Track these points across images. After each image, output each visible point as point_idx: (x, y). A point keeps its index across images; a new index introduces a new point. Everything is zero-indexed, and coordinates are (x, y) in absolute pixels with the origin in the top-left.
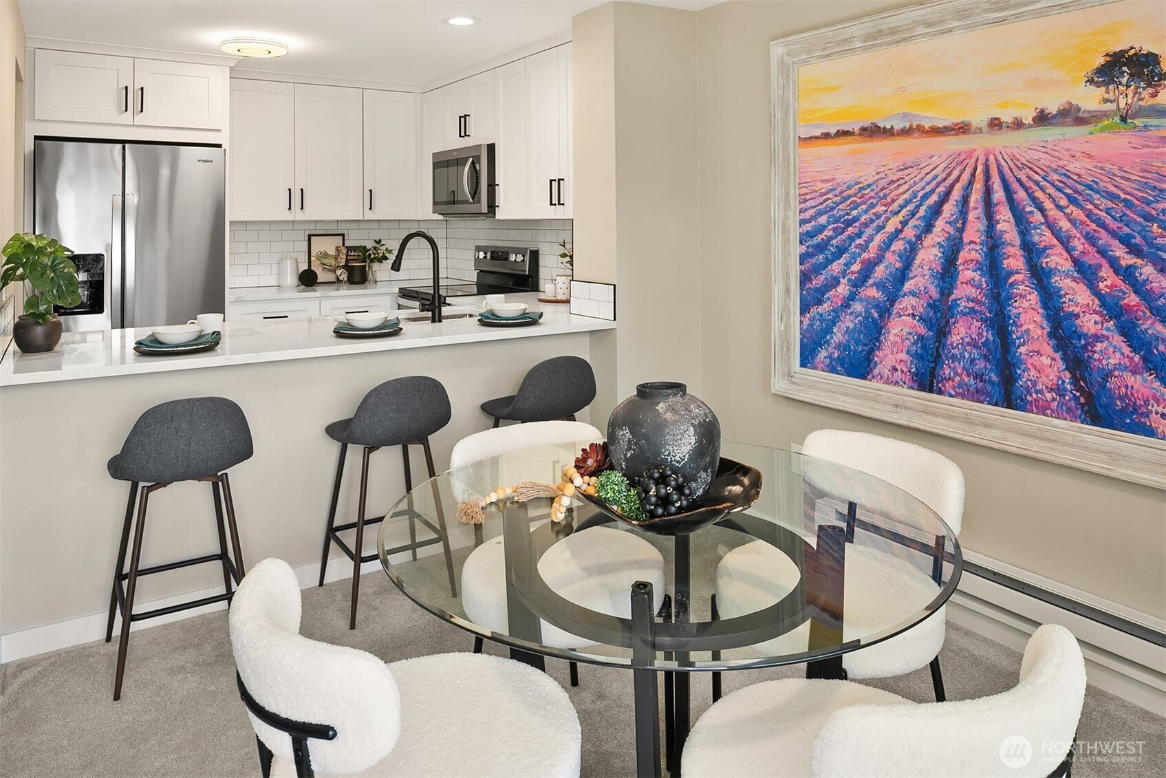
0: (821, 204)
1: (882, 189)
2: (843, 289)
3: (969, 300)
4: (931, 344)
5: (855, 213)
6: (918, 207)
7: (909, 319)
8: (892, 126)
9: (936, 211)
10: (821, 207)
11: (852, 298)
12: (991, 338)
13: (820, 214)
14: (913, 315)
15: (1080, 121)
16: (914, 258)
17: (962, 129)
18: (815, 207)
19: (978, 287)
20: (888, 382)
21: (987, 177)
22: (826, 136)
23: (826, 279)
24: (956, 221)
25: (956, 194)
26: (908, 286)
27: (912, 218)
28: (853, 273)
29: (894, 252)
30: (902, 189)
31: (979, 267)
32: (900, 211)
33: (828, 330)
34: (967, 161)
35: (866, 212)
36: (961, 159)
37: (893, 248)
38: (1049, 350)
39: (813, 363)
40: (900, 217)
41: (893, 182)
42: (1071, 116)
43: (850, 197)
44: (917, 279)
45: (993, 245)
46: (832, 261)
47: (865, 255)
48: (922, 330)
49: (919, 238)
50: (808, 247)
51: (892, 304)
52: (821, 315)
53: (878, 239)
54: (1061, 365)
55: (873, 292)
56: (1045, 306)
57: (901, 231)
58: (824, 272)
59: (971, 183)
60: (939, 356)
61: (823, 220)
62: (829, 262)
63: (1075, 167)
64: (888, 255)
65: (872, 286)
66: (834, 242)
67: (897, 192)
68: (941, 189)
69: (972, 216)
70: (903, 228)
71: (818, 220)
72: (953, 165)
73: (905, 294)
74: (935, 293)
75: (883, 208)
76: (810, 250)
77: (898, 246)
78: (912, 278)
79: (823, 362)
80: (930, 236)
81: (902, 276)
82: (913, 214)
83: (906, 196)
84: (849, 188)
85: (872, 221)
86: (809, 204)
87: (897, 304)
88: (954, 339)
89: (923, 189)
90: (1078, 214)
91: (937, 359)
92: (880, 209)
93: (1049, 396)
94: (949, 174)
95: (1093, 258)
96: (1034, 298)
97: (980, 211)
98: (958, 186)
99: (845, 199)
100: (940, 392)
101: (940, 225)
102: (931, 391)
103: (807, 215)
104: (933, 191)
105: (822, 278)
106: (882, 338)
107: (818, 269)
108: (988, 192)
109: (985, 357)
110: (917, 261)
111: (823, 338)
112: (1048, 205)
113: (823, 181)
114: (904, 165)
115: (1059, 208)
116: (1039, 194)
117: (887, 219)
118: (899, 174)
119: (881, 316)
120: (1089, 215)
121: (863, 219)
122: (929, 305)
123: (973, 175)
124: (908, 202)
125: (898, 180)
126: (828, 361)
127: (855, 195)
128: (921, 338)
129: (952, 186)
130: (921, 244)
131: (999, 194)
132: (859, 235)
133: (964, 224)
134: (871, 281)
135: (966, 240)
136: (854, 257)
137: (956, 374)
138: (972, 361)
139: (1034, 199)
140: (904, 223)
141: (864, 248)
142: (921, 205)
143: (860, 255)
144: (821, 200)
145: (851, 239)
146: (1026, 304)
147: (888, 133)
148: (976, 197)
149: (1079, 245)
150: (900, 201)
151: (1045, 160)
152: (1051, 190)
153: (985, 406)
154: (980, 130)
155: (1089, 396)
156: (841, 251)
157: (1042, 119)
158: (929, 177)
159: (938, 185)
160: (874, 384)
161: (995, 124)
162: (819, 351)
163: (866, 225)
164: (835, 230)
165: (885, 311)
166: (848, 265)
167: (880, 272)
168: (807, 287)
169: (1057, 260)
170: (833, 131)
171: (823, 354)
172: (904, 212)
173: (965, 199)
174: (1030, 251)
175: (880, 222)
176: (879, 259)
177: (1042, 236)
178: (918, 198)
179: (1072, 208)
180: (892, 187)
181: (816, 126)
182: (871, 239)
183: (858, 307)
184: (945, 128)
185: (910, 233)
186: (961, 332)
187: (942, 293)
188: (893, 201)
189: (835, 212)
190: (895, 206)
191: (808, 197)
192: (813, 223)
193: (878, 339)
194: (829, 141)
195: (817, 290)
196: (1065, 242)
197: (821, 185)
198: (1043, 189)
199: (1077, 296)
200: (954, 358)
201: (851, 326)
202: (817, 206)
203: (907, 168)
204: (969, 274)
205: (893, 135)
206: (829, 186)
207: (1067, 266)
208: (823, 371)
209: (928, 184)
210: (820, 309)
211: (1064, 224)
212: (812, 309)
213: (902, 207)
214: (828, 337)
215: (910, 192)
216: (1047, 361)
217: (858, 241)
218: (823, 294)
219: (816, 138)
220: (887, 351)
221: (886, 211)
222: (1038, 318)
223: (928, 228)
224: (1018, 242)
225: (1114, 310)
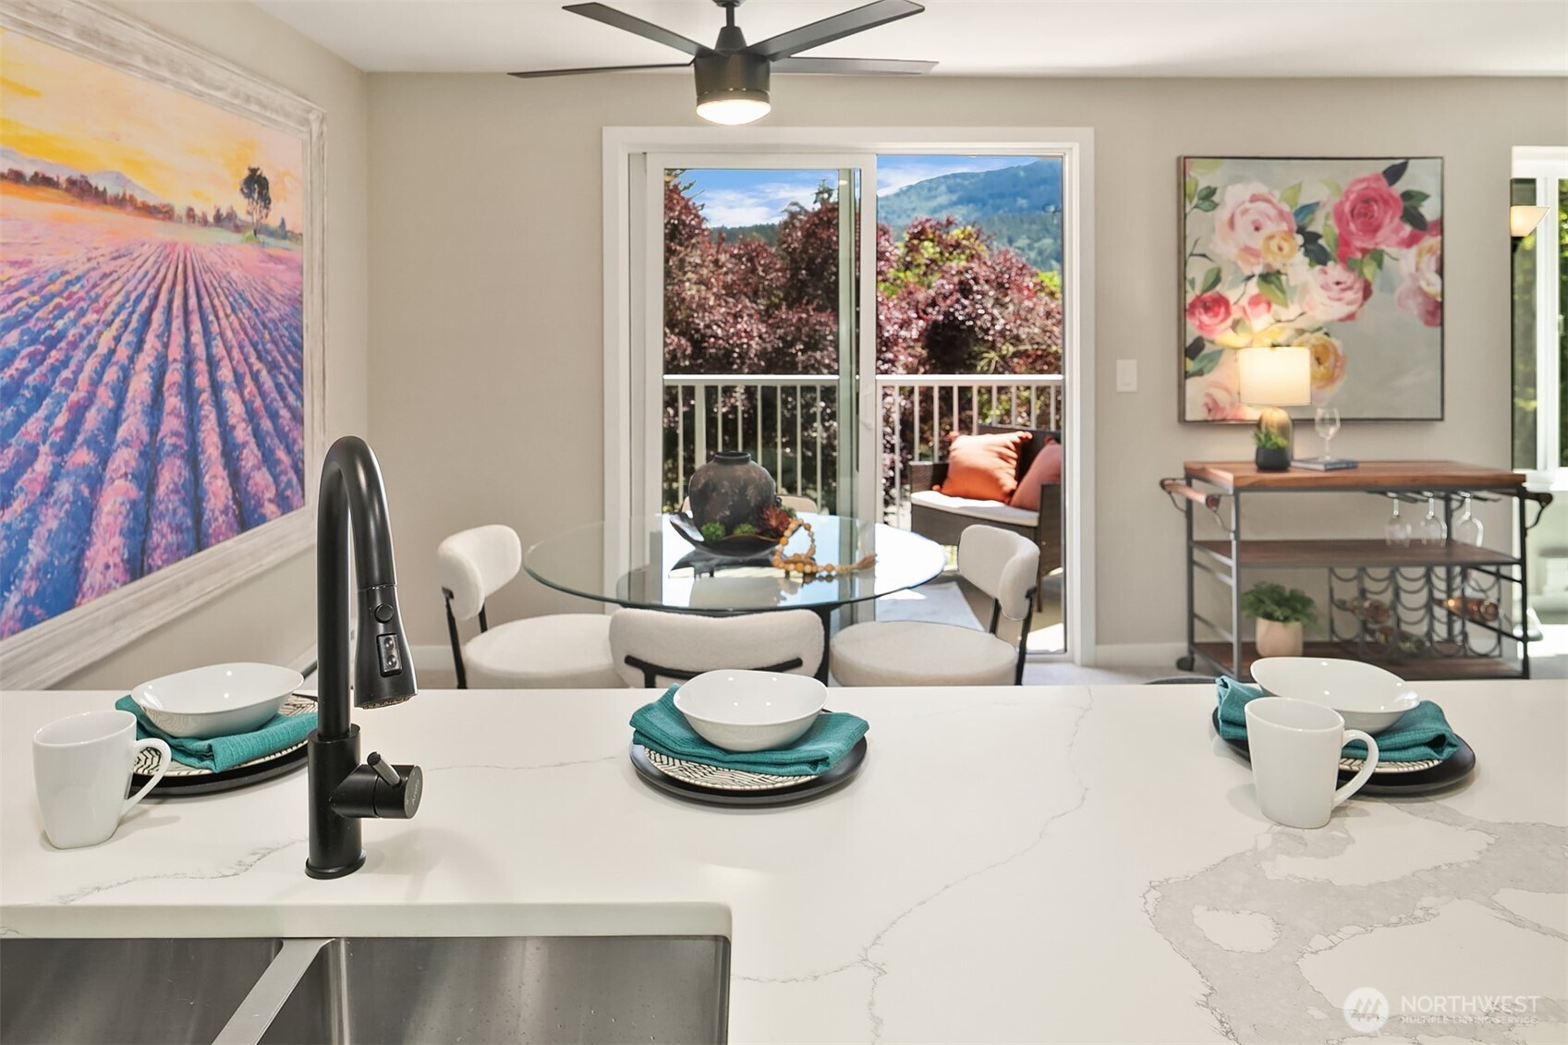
0: (9, 307)
1: (95, 285)
2: (43, 464)
3: (172, 435)
4: (143, 510)
5: (60, 324)
6: (131, 316)
7: (122, 483)
8: (105, 189)
9: (146, 321)
10: (9, 313)
11: (57, 473)
12: (187, 474)
13: (9, 326)
14: (126, 476)
15: (237, 229)
16: (126, 391)
17: (165, 213)
19: (179, 416)
20: (100, 593)
21: (185, 278)
22: (18, 178)
23: (17, 452)
24: (162, 334)
25: (163, 298)
26: (120, 434)
27: (125, 331)
28: (56, 431)
29: (107, 384)
30: (114, 288)
31: (180, 390)
32: (113, 321)
34: (171, 256)
35: (74, 322)
36: (167, 253)
37: (105, 378)
38: (221, 470)
40: (114, 330)
41: (105, 276)
42: (232, 221)
43: (53, 296)
44: (130, 419)
45: (189, 361)
46: (27, 416)
47: (74, 396)
48: (134, 492)
49: (132, 360)
51: (105, 465)
52: (9, 526)
53: (89, 367)
54: (227, 483)
55: (84, 456)
56: (219, 423)
57: (114, 352)
58: (13, 441)
59: (174, 285)
60: (149, 520)
61: (13, 338)
62: (20, 419)
63: (233, 274)
64: (100, 390)
65: (82, 445)
66: (30, 380)
67: (110, 292)
68: (151, 291)
69: (174, 328)
70: (116, 346)
71: (4, 341)
72: (161, 259)
73: (118, 446)
74: (146, 438)
75: (95, 317)
77: (111, 374)
78: (125, 420)
79: (12, 617)
80: (141, 357)
81: (114, 420)
83: (119, 299)
84: (51, 281)
85: (82, 338)
87: (109, 464)
88: (161, 490)
89: (135, 289)
90: (235, 322)
91: (147, 527)
92: (91, 317)
93: (220, 521)
94: (158, 272)
95: (243, 368)
96: (213, 417)
97: (180, 320)
98: (164, 288)
99: (47, 301)
100: (150, 571)
101: (150, 340)
102: (142, 575)
104: (144, 293)
105: (11, 452)
106: (94, 526)
108: (186, 297)
109: (184, 501)
110: (130, 395)
111: (12, 571)
112: (221, 313)
113: (12, 264)
114: (117, 251)
115: (227, 316)
116: (216, 301)
117: (100, 334)
118: (113, 265)
119: (93, 491)
120: (241, 323)
121: (71, 335)
122: (141, 454)
123: (175, 274)
124: (121, 307)
125: (111, 274)
126: (20, 610)
127: (60, 293)
128: (133, 505)
129: (160, 288)
130: (134, 368)
131: (193, 300)
132: (66, 363)
133: (169, 337)
134: (80, 438)
135: (170, 359)
136: (59, 404)
137: (162, 536)
138: (174, 513)
139: (213, 306)
140: (117, 339)
141: (74, 383)
142: (133, 312)
143: (67, 397)
144: (10, 300)
145: (55, 370)
146: (209, 426)
147: (102, 198)
148: (177, 302)
149: (236, 355)
150: (113, 307)
151: (219, 265)
152: (222, 297)
154: (180, 220)
156: (39, 394)
157: (218, 219)
158: (141, 272)
159: (149, 285)
160: (84, 607)
161: (191, 215)
162: (6, 599)
163: (75, 345)
164: (30, 356)
165: (96, 483)
166: (50, 418)
167: (91, 419)
169: (226, 372)
170: (29, 171)
171: (12, 601)
172: (117, 322)
173: (170, 306)
174: (211, 365)
175: (92, 338)
176: (90, 399)
177: (218, 349)
178: (131, 302)
179: (232, 317)
180: (107, 282)
181: (4, 154)
182: (80, 367)
183: (65, 488)
184: (155, 208)
185: (123, 353)
186: (164, 481)
187: (151, 433)
188: (106, 305)
189: (32, 323)
190: (107, 314)
193: (88, 531)
194: (22, 188)
196: (229, 353)
197: (8, 272)
198: (218, 295)
199: (234, 409)
200: (161, 516)
201: (55, 525)
202: (3, 311)
203: (119, 257)
204: (173, 401)
205: (105, 202)
206: (23, 273)
207: (231, 377)
208: (13, 633)
209: (140, 282)
210: (7, 516)
211: (229, 334)
213: (116, 314)
214: (21, 564)
215: (123, 293)
217: (64, 374)
218: (13, 484)
220: (99, 544)
221: (98, 321)
222: (215, 439)
223: (140, 344)
224: (204, 355)
225: (251, 416)
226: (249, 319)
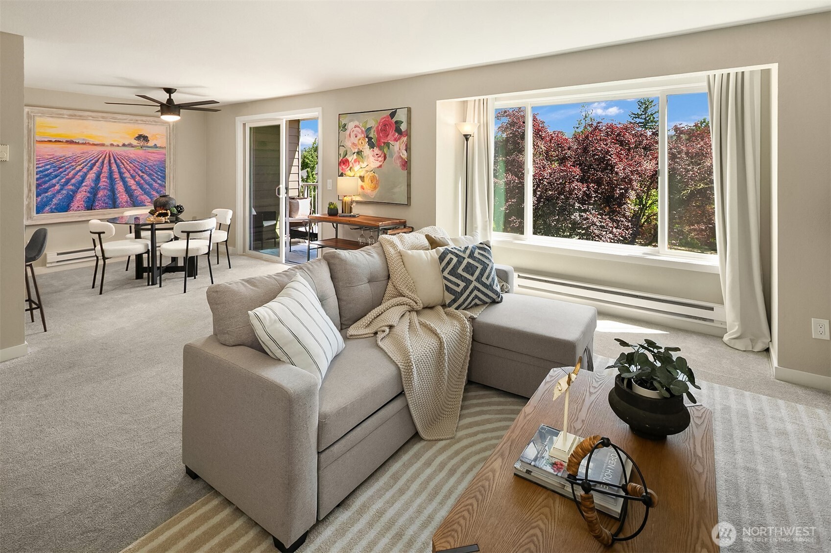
0: (47, 162)
1: (74, 158)
2: (57, 187)
3: (104, 185)
4: (92, 198)
5: (63, 165)
6: (88, 164)
7: (84, 193)
8: (79, 141)
9: (94, 164)
11: (61, 189)
12: (110, 193)
13: (47, 165)
14: (86, 192)
15: (133, 147)
17: (103, 145)
18: (44, 163)
19: (107, 182)
20: (76, 211)
21: (110, 157)
22: (50, 141)
23: (49, 185)
24: (100, 167)
25: (100, 160)
26: (84, 184)
28: (62, 182)
30: (82, 159)
31: (107, 177)
33: (51, 199)
34: (104, 153)
35: (68, 165)
36: (102, 152)
37: (78, 174)
38: (125, 194)
39: (42, 212)
40: (81, 166)
41: (79, 157)
42: (130, 145)
43: (61, 160)
44: (87, 182)
45: (111, 172)
46: (52, 180)
47: (67, 177)
48: (89, 195)
49: (88, 171)
51: (78, 189)
52: (47, 196)
53: (73, 172)
54: (127, 197)
55: (71, 187)
56: (124, 185)
57: (81, 170)
58: (48, 183)
59: (105, 158)
60: (94, 200)
61: (48, 167)
62: (50, 180)
63: (131, 156)
64: (77, 176)
65: (70, 185)
66: (54, 173)
67: (80, 159)
68: (96, 159)
69: (105, 166)
71: (46, 167)
72: (100, 153)
73: (83, 186)
74: (93, 185)
76: (41, 176)
77: (80, 174)
78: (85, 182)
79: (47, 211)
80: (92, 171)
81: (82, 181)
82: (86, 165)
84: (60, 158)
85: (70, 167)
86: (41, 162)
87: (80, 189)
88: (99, 195)
89: (89, 159)
90: (132, 165)
91: (94, 201)
92: (73, 164)
93: (124, 204)
94: (98, 156)
95: (135, 174)
96: (121, 183)
97: (107, 165)
98: (101, 159)
99: (59, 161)
100: (95, 209)
101: (95, 168)
102: (91, 210)
103: (40, 165)
104: (93, 160)
106: (74, 199)
107: (45, 182)
108: (110, 160)
109: (108, 198)
110: (87, 177)
111: (48, 203)
112: (125, 163)
113: (48, 155)
114: (83, 152)
115: (128, 164)
116: (123, 161)
117: (77, 167)
118: (81, 155)
119: (74, 193)
120: (134, 165)
121: (66, 167)
122: (91, 188)
123: (106, 156)
124: (84, 162)
126: (50, 210)
127: (63, 160)
128: (88, 197)
129: (99, 159)
130: (89, 173)
131: (113, 161)
132: (65, 171)
133: (103, 168)
134: (69, 184)
135: (103, 171)
136: (63, 178)
137: (100, 204)
138: (105, 200)
139: (122, 162)
140: (83, 168)
141: (68, 174)
143: (65, 177)
145: (61, 172)
146: (119, 185)
147: (78, 143)
148: (106, 161)
149: (132, 172)
150: (82, 162)
151: (124, 154)
152: (126, 160)
153: (108, 210)
154: (107, 146)
155: (133, 202)
156: (56, 176)
157: (124, 145)
158: (92, 156)
159: (95, 158)
160: (70, 212)
161: (112, 145)
162: (45, 207)
163: (68, 168)
164: (53, 170)
165: (75, 192)
166: (60, 180)
167: (73, 181)
168: (40, 188)
169: (127, 175)
170: (54, 140)
171: (47, 208)
172: (83, 165)
173: (103, 162)
174: (121, 173)
175: (74, 167)
176: (73, 178)
177: (124, 170)
178: (88, 161)
179: (130, 164)
182: (70, 172)
183: (64, 192)
184: (97, 144)
185: (85, 170)
186: (101, 194)
187: (95, 185)
188: (79, 162)
189: (54, 164)
190: (80, 163)
191: (40, 160)
192: (43, 168)
193: (72, 200)
194: (51, 143)
195: (44, 189)
196: (129, 171)
198: (124, 160)
199: (131, 182)
200: (99, 200)
201: (61, 198)
204: (104, 179)
206: (52, 156)
207: (129, 176)
208: (48, 213)
211: (129, 168)
212: (42, 195)
213: (82, 163)
214: (50, 202)
215: (85, 159)
216: (124, 196)
217: (64, 173)
218: (48, 190)
219: (46, 141)
220: (76, 202)
221: (76, 164)
222: (122, 188)
223: (91, 169)
224: (117, 171)
225: (138, 184)
226: (138, 165)
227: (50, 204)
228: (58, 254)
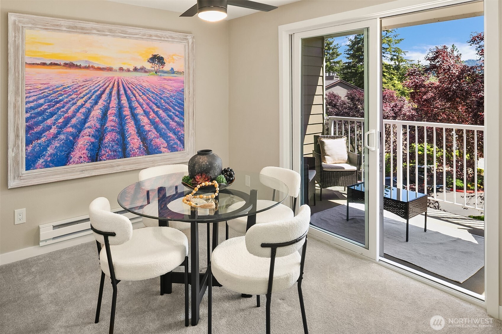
0: (40, 94)
1: (75, 89)
2: (54, 130)
3: (111, 126)
4: (97, 144)
5: (61, 98)
6: (92, 96)
7: (88, 137)
8: (80, 65)
9: (99, 97)
10: (40, 95)
11: (59, 133)
12: (119, 137)
13: (40, 98)
14: (89, 135)
15: (146, 72)
16: (90, 114)
17: (110, 69)
18: (36, 95)
19: (115, 122)
20: (77, 163)
21: (118, 86)
22: (44, 64)
23: (43, 127)
24: (107, 100)
25: (107, 91)
26: (87, 125)
27: (89, 100)
28: (59, 123)
29: (81, 113)
30: (84, 89)
31: (115, 115)
32: (84, 97)
33: (45, 149)
34: (111, 80)
35: (67, 97)
36: (109, 80)
37: (80, 111)
38: (137, 137)
39: (34, 167)
40: (84, 99)
41: (80, 86)
42: (143, 70)
43: (58, 91)
44: (91, 122)
45: (120, 107)
46: (47, 119)
47: (66, 115)
48: (93, 140)
49: (92, 107)
50: (31, 114)
51: (80, 132)
52: (40, 144)
53: (73, 108)
54: (140, 141)
55: (71, 130)
56: (136, 125)
57: (84, 105)
58: (42, 124)
59: (113, 87)
60: (100, 147)
61: (42, 101)
62: (44, 120)
63: (144, 84)
64: (78, 114)
65: (70, 127)
66: (49, 111)
67: (82, 90)
68: (101, 89)
69: (113, 98)
70: (85, 103)
71: (38, 102)
72: (106, 81)
73: (86, 128)
74: (98, 126)
75: (76, 96)
76: (33, 115)
77: (83, 110)
78: (89, 122)
79: (41, 165)
80: (97, 106)
81: (85, 121)
82: (90, 98)
83: (87, 91)
84: (57, 88)
85: (70, 101)
86: (32, 94)
87: (82, 132)
88: (106, 140)
89: (94, 89)
90: (145, 98)
91: (99, 149)
92: (74, 96)
93: (136, 151)
94: (105, 84)
95: (148, 110)
96: (133, 123)
97: (116, 97)
98: (108, 88)
99: (55, 92)
100: (100, 160)
101: (101, 102)
102: (96, 161)
103: (31, 99)
104: (98, 90)
105: (41, 127)
106: (75, 147)
107: (37, 124)
108: (118, 91)
109: (117, 144)
110: (91, 115)
111: (41, 154)
112: (137, 95)
113: (42, 84)
114: (86, 80)
115: (140, 96)
116: (134, 92)
117: (78, 100)
118: (83, 83)
119: (74, 138)
120: (148, 98)
121: (65, 100)
122: (96, 130)
123: (114, 85)
124: (87, 94)
125: (83, 85)
126: (44, 163)
127: (61, 90)
128: (93, 143)
129: (106, 88)
130: (93, 109)
131: (122, 92)
132: (63, 107)
133: (110, 101)
134: (69, 125)
135: (111, 106)
136: (60, 117)
137: (107, 152)
138: (112, 146)
139: (133, 93)
140: (86, 102)
141: (66, 112)
142: (93, 95)
143: (63, 115)
144: (41, 92)
145: (59, 109)
146: (130, 125)
147: (79, 67)
148: (114, 92)
149: (145, 106)
150: (84, 93)
151: (136, 82)
152: (138, 91)
153: (117, 160)
154: (116, 71)
155: (147, 147)
156: (52, 115)
157: (136, 70)
158: (97, 85)
159: (100, 88)
160: (71, 166)
161: (121, 69)
162: (38, 160)
163: (67, 103)
164: (48, 105)
165: (76, 136)
166: (56, 120)
167: (74, 121)
168: (31, 132)
169: (139, 111)
170: (48, 62)
171: (41, 161)
172: (86, 97)
173: (111, 93)
174: (132, 108)
175: (74, 101)
176: (73, 116)
177: (135, 104)
178: (92, 92)
179: (143, 96)
180: (80, 88)
181: (39, 59)
182: (69, 108)
183: (62, 137)
184: (103, 68)
185: (88, 105)
186: (108, 138)
187: (101, 126)
188: (81, 93)
189: (49, 98)
190: (82, 95)
191: (31, 91)
192: (35, 103)
193: (72, 148)
194: (46, 66)
195: (37, 133)
196: (141, 106)
197: (40, 86)
198: (135, 90)
199: (144, 121)
200: (106, 147)
201: (58, 145)
202: (38, 95)
203: (87, 81)
204: (112, 118)
205: (81, 68)
206: (46, 86)
207: (142, 112)
208: (41, 168)
209: (96, 87)
210: (39, 141)
211: (141, 101)
212: (34, 142)
213: (84, 96)
214: (44, 153)
215: (88, 90)
216: (136, 140)
217: (62, 110)
218: (41, 134)
219: (38, 64)
220: (77, 151)
221: (77, 97)
222: (134, 128)
223: (96, 103)
224: (128, 106)
225: (153, 123)
226: (152, 97)
227: (44, 155)
228: (55, 227)
